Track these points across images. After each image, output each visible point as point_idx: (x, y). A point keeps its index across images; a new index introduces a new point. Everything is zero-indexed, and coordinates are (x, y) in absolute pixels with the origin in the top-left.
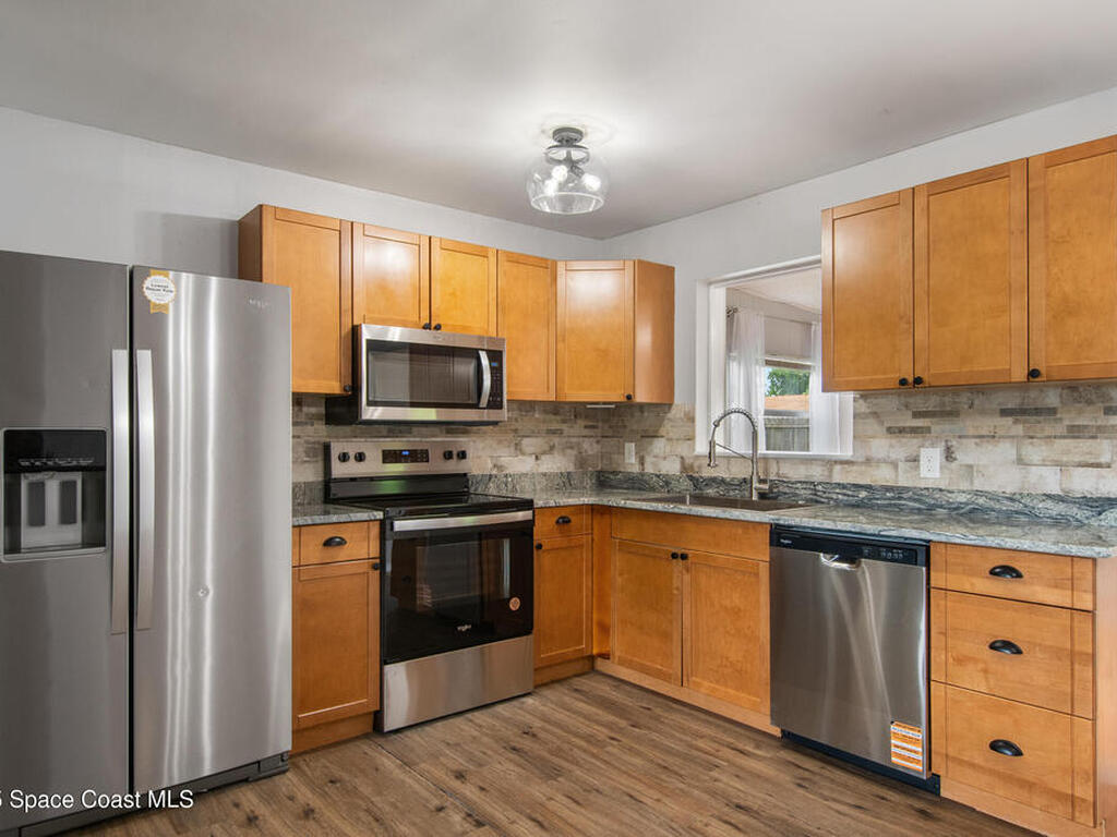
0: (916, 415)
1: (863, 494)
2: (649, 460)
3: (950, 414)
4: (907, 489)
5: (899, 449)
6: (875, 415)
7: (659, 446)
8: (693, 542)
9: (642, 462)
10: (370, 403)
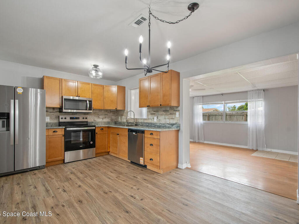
0: (154, 111)
1: (148, 124)
3: (157, 111)
4: (153, 123)
5: (152, 117)
6: (149, 111)
7: (123, 117)
8: (120, 132)
9: (121, 120)
10: (65, 109)
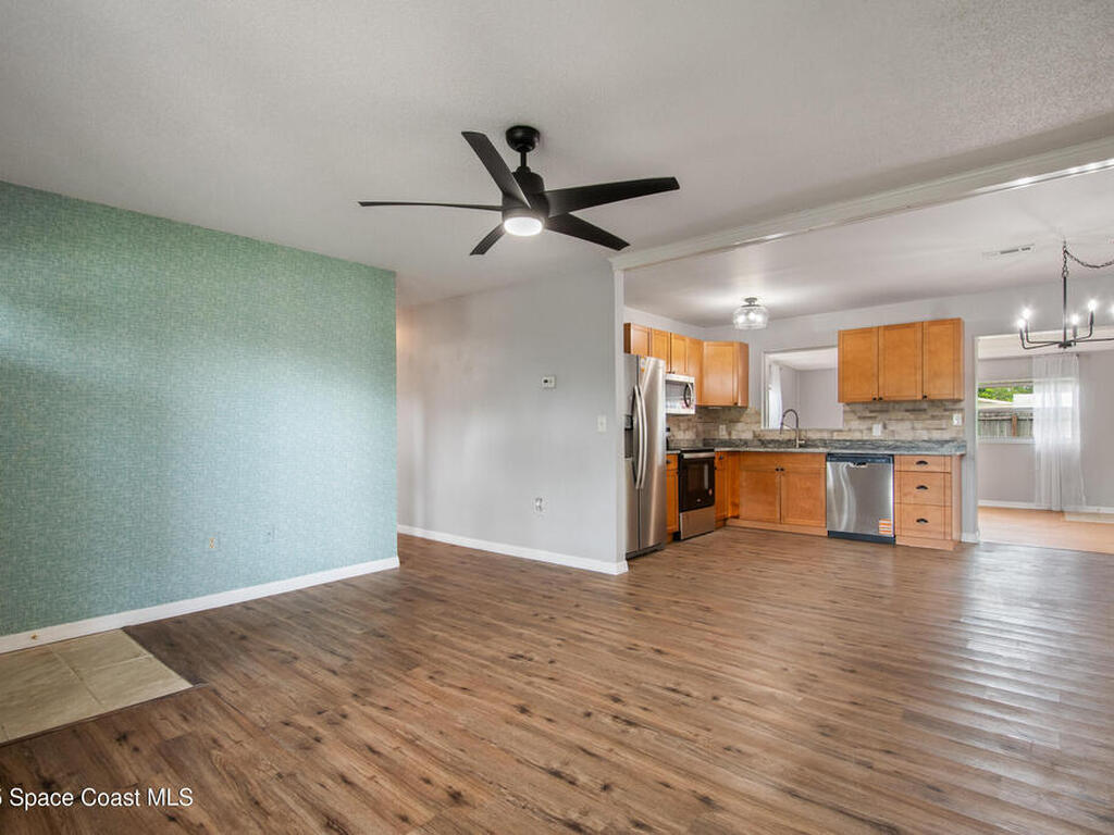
0: (872, 412)
1: (848, 443)
2: (734, 433)
3: (886, 411)
4: (867, 441)
5: (863, 425)
6: (853, 412)
7: (740, 426)
8: (788, 464)
9: (730, 434)
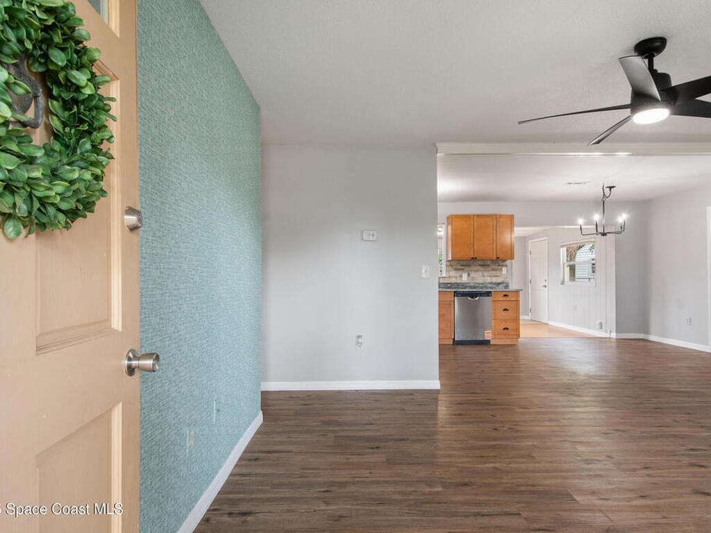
0: (461, 266)
1: (449, 285)
3: (468, 265)
4: (459, 283)
5: (458, 274)
6: (451, 265)
